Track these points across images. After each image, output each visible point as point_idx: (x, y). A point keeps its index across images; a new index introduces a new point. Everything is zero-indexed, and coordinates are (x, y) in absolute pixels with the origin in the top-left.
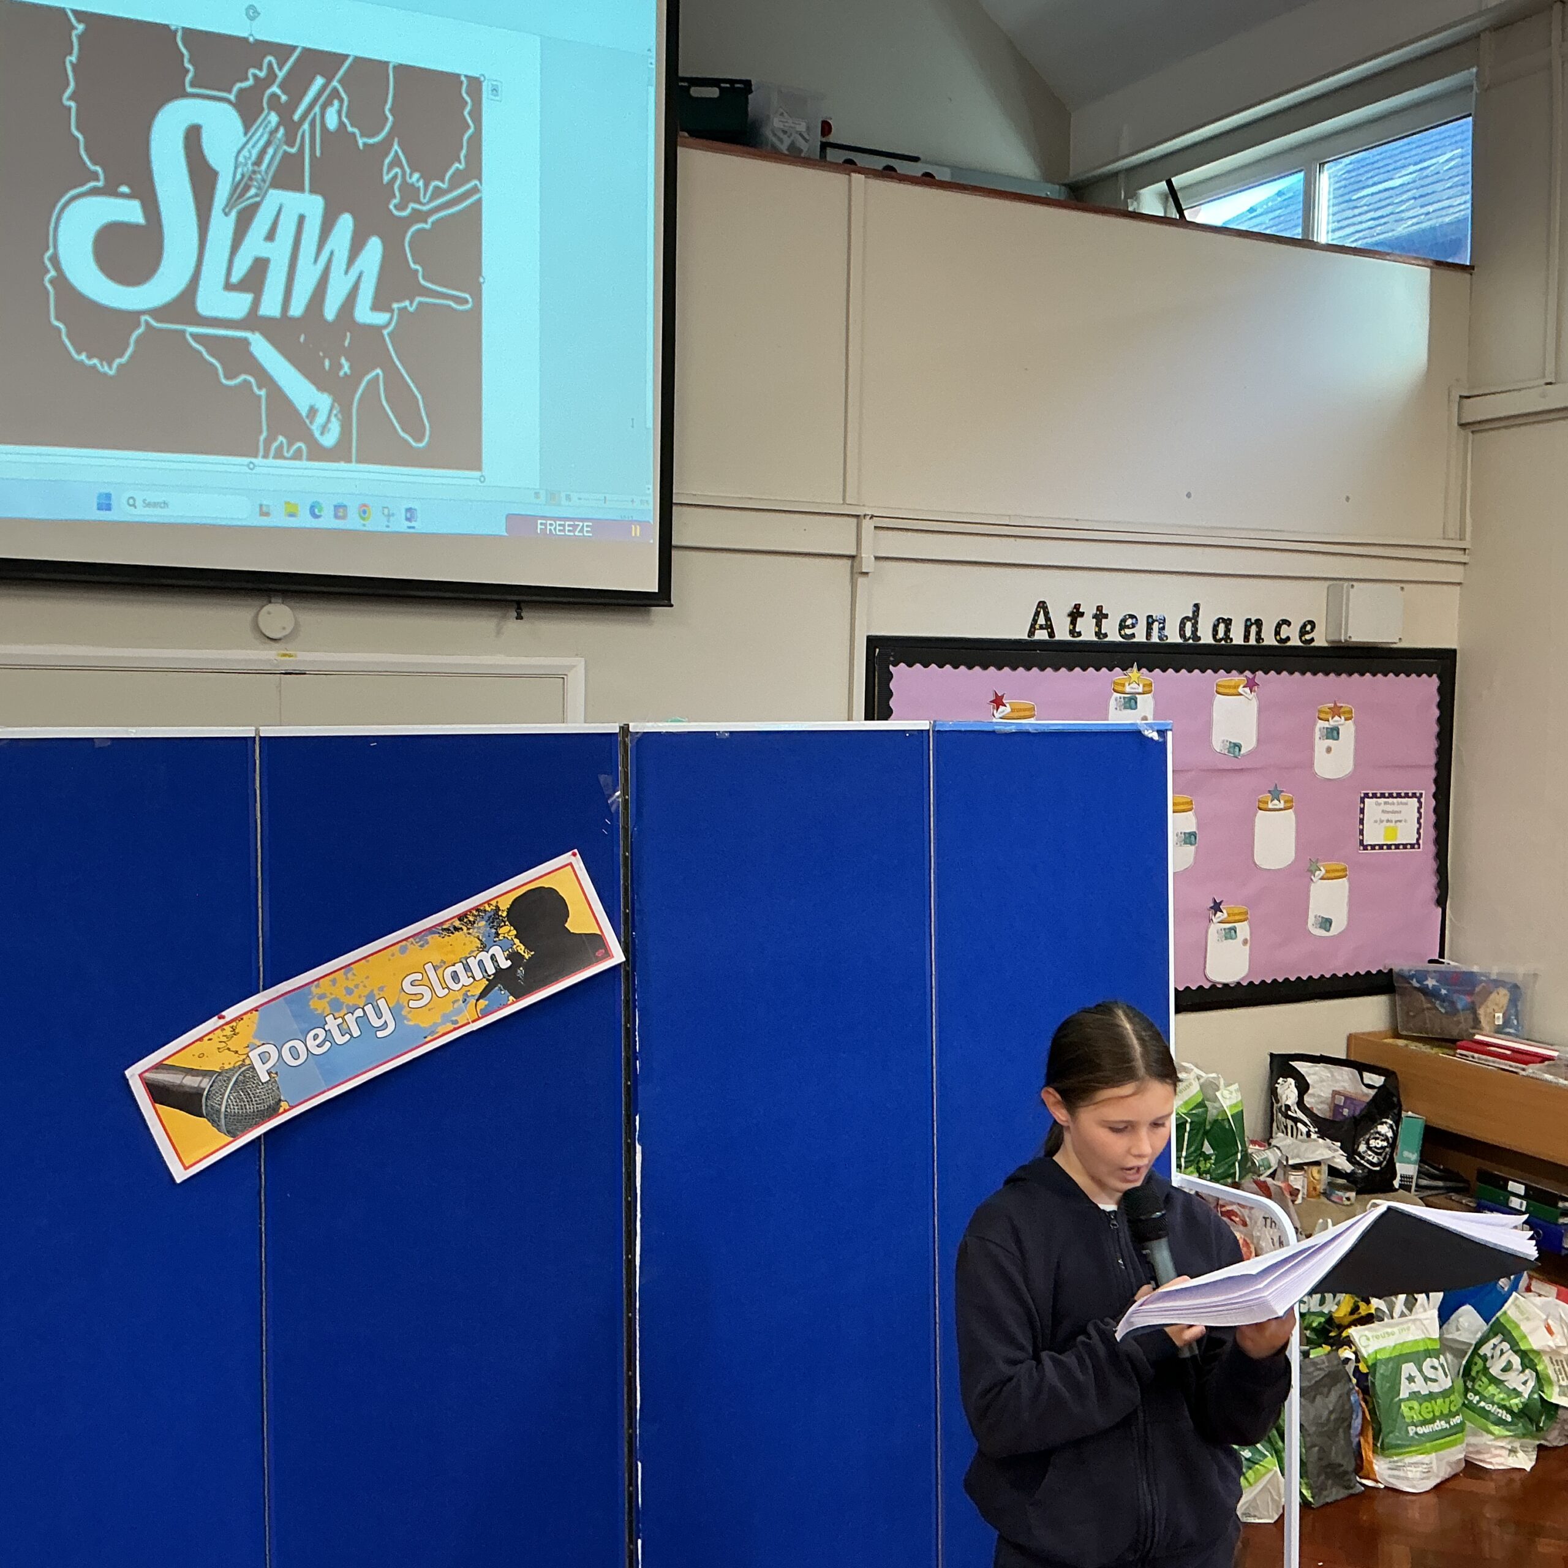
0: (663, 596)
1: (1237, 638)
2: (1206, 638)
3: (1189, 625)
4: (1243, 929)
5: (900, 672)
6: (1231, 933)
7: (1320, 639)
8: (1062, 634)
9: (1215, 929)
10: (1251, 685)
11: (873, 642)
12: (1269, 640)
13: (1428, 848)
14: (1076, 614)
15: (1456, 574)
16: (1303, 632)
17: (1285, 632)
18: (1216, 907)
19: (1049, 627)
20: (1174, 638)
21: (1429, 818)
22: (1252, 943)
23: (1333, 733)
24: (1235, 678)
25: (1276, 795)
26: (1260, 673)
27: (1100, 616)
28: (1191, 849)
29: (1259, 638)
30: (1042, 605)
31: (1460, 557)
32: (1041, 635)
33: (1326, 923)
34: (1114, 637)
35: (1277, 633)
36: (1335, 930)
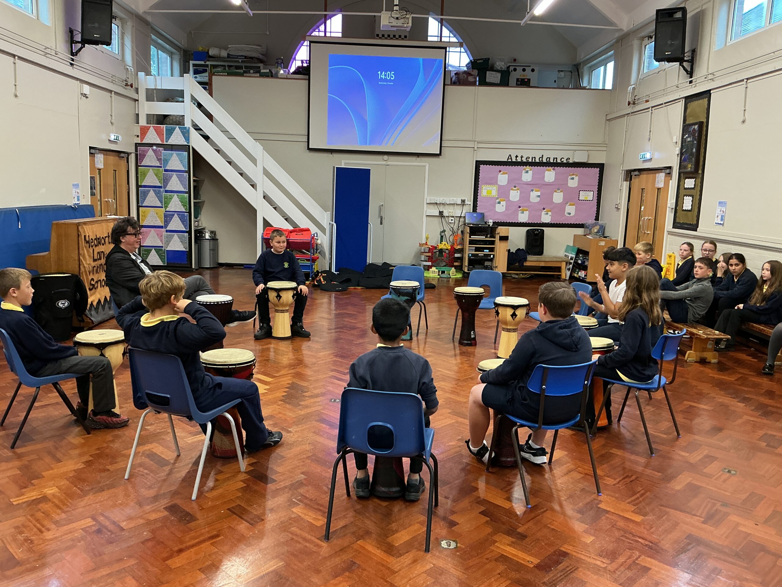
0: (440, 154)
1: (552, 161)
2: (545, 161)
3: (541, 159)
4: (550, 213)
5: (481, 166)
6: (547, 214)
7: (571, 161)
8: (514, 160)
9: (543, 213)
10: (554, 169)
11: (477, 161)
12: (559, 161)
13: (595, 201)
14: (517, 157)
15: (605, 149)
16: (567, 160)
17: (562, 160)
18: (544, 209)
19: (511, 159)
20: (537, 161)
21: (596, 195)
22: (552, 216)
23: (573, 179)
24: (550, 168)
25: (558, 189)
26: (556, 168)
27: (522, 157)
28: (539, 199)
29: (556, 161)
30: (510, 155)
31: (605, 145)
32: (510, 160)
33: (570, 214)
34: (524, 160)
35: (561, 160)
36: (571, 215)
